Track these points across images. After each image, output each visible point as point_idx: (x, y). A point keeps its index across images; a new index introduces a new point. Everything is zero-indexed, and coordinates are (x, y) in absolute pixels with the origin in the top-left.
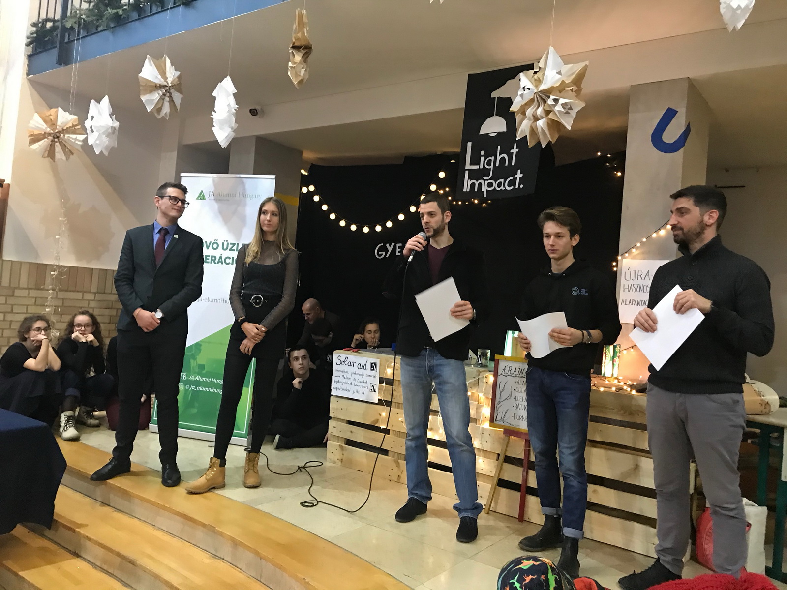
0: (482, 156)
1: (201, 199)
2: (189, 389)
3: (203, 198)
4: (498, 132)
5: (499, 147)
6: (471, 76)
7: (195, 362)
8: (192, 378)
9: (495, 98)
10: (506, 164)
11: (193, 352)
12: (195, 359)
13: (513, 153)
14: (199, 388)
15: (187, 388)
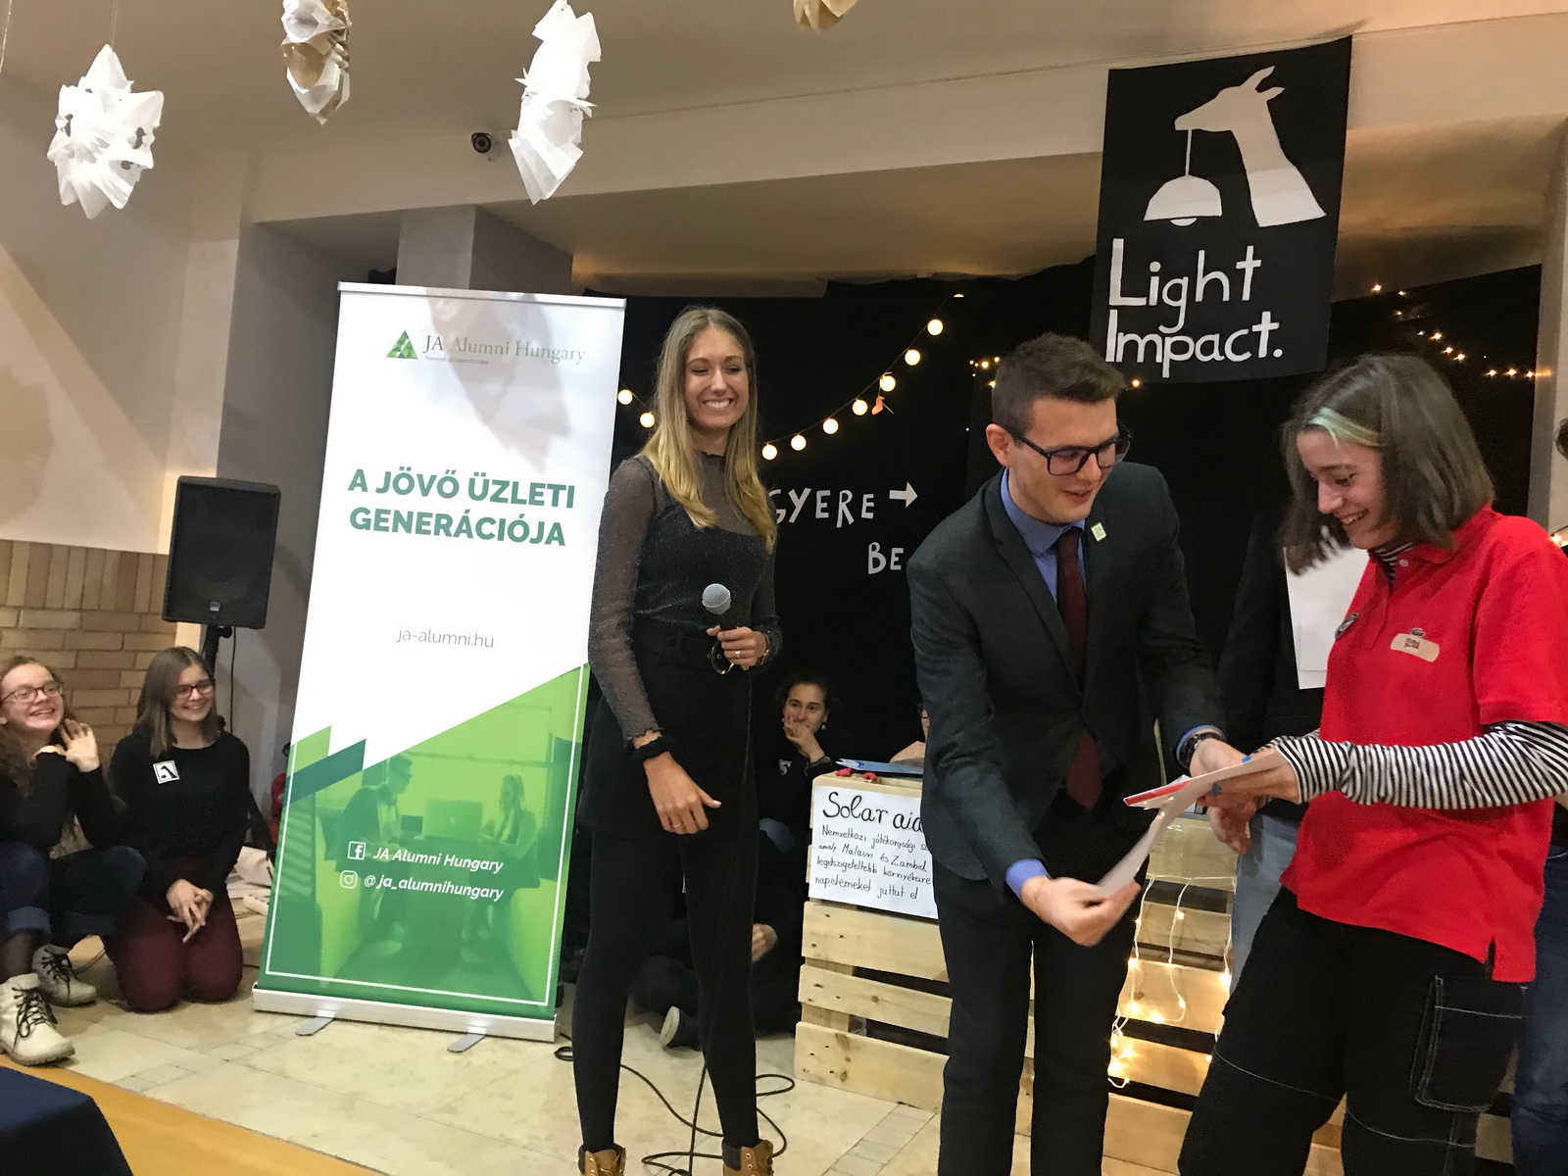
0: (1155, 274)
1: (401, 356)
2: (374, 887)
3: (410, 353)
4: (1199, 218)
5: (1202, 254)
6: (1114, 74)
7: (393, 810)
8: (384, 855)
9: (1187, 131)
10: (1226, 297)
11: (387, 782)
12: (392, 803)
13: (1243, 271)
14: (404, 884)
15: (367, 884)
